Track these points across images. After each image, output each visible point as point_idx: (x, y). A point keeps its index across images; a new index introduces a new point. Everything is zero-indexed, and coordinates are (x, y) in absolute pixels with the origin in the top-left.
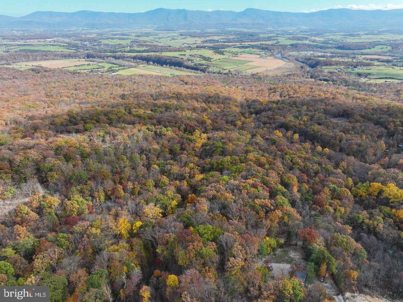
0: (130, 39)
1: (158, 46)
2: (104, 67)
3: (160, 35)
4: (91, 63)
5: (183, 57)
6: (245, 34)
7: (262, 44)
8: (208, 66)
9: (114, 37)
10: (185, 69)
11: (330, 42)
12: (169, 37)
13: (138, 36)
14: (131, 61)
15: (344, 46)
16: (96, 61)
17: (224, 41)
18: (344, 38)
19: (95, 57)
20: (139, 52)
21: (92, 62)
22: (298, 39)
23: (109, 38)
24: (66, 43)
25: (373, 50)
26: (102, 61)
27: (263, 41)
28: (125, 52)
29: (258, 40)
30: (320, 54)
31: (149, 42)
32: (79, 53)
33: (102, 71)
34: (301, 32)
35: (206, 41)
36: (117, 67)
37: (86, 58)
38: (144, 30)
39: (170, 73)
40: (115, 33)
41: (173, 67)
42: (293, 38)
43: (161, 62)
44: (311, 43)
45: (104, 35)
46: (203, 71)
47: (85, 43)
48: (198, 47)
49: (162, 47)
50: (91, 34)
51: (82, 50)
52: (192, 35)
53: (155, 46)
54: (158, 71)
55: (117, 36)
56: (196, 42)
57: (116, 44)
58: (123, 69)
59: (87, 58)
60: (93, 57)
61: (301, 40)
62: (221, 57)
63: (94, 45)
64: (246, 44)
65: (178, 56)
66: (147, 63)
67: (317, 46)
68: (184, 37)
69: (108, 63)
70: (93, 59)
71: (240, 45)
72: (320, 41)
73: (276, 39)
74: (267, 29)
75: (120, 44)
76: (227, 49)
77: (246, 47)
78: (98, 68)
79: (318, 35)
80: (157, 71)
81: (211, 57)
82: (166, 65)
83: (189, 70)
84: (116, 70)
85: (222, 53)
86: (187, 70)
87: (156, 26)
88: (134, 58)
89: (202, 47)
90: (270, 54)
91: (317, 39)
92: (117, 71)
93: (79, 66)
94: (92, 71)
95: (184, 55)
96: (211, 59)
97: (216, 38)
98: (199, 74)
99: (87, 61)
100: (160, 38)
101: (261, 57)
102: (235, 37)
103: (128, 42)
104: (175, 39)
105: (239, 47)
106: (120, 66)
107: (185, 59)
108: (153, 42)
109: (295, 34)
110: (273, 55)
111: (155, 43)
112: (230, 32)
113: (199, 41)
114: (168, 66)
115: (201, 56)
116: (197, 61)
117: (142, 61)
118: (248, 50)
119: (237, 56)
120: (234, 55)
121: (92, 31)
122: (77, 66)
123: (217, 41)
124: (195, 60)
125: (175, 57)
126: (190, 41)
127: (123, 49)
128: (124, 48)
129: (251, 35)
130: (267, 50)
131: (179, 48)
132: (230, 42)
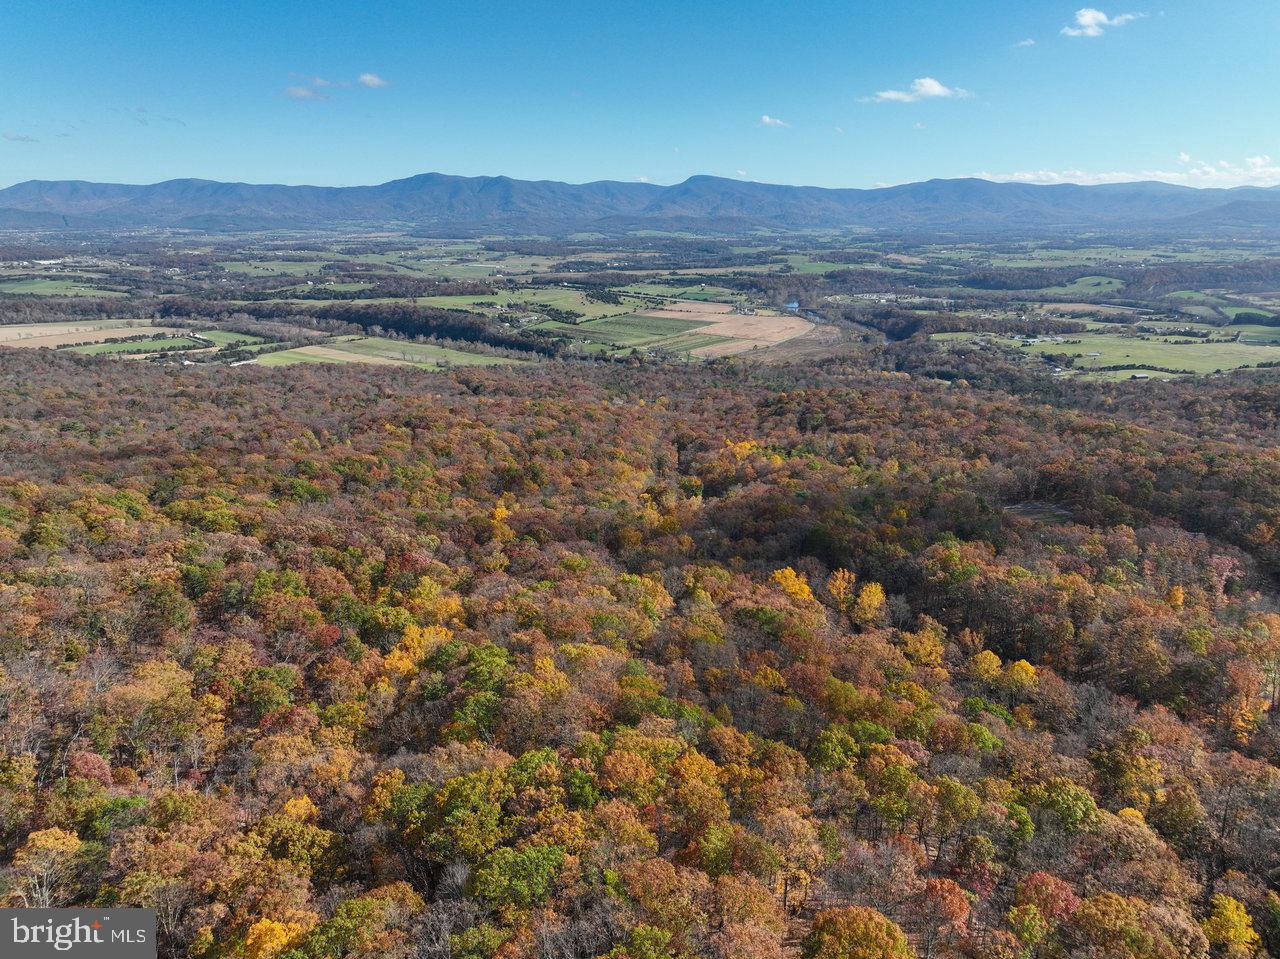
0: (321, 259)
1: (409, 279)
2: (209, 344)
3: (420, 248)
4: (169, 331)
5: (485, 311)
6: (689, 245)
7: (740, 274)
8: (565, 338)
9: (270, 253)
10: (488, 347)
11: (944, 267)
12: (449, 254)
13: (349, 252)
14: (309, 326)
15: (985, 276)
16: (189, 325)
17: (622, 264)
18: (981, 256)
19: (188, 315)
20: (344, 296)
21: (174, 330)
22: (848, 259)
23: (254, 258)
24: (102, 271)
25: (1070, 289)
26: (210, 324)
27: (741, 265)
28: (297, 297)
29: (727, 261)
30: (917, 300)
31: (381, 267)
32: (136, 303)
33: (198, 357)
34: (855, 240)
35: (567, 267)
36: (255, 343)
37: (158, 315)
38: (373, 235)
39: (434, 361)
40: (279, 243)
41: (448, 342)
42: (834, 258)
43: (408, 326)
44: (889, 270)
45: (238, 251)
46: (549, 352)
47: (169, 272)
48: (539, 283)
49: (422, 280)
50: (196, 245)
51: (151, 293)
52: (522, 250)
53: (399, 280)
54: (397, 355)
55: (280, 253)
56: (535, 269)
57: (272, 274)
58: (276, 350)
59: (162, 317)
60: (181, 311)
61: (858, 263)
62: (611, 309)
63: (196, 278)
64: (691, 273)
65: (469, 308)
66: (365, 329)
67: (905, 279)
68: (497, 254)
69: (230, 331)
70: (179, 321)
71: (670, 277)
72: (914, 264)
73: (782, 261)
74: (751, 232)
75: (284, 275)
76: (631, 289)
77: (692, 283)
78: (189, 348)
79: (905, 249)
80: (391, 354)
81: (578, 310)
82: (427, 335)
83: (500, 350)
84: (251, 353)
85: (614, 300)
86: (493, 349)
87: (413, 225)
88: (323, 314)
89: (549, 282)
90: (765, 301)
91: (905, 259)
92: (253, 355)
93: (124, 340)
94: (163, 356)
95: (490, 305)
96: (579, 316)
97: (597, 257)
98: (535, 361)
99: (159, 325)
100: (419, 258)
101: (738, 309)
102: (657, 255)
103: (314, 268)
104: (469, 261)
105: (667, 282)
106: (269, 339)
107: (490, 315)
108: (395, 267)
109: (838, 245)
110: (775, 305)
111: (402, 271)
112: (642, 240)
113: (543, 265)
114: (432, 339)
115: (545, 309)
116: (531, 321)
117: (345, 323)
118: (695, 289)
119: (660, 306)
120: (653, 305)
121: (206, 238)
122: (114, 341)
123: (602, 266)
124: (523, 321)
125: (456, 311)
126: (516, 264)
127: (292, 287)
128: (294, 284)
129: (706, 248)
130: (754, 290)
131: (475, 286)
132: (641, 269)
